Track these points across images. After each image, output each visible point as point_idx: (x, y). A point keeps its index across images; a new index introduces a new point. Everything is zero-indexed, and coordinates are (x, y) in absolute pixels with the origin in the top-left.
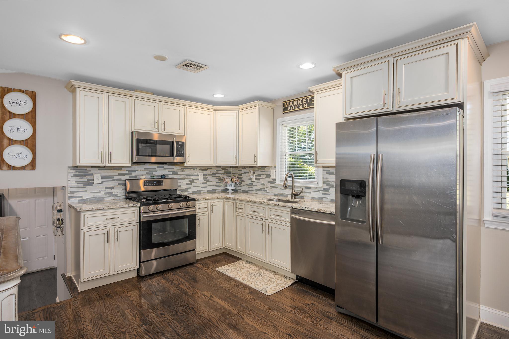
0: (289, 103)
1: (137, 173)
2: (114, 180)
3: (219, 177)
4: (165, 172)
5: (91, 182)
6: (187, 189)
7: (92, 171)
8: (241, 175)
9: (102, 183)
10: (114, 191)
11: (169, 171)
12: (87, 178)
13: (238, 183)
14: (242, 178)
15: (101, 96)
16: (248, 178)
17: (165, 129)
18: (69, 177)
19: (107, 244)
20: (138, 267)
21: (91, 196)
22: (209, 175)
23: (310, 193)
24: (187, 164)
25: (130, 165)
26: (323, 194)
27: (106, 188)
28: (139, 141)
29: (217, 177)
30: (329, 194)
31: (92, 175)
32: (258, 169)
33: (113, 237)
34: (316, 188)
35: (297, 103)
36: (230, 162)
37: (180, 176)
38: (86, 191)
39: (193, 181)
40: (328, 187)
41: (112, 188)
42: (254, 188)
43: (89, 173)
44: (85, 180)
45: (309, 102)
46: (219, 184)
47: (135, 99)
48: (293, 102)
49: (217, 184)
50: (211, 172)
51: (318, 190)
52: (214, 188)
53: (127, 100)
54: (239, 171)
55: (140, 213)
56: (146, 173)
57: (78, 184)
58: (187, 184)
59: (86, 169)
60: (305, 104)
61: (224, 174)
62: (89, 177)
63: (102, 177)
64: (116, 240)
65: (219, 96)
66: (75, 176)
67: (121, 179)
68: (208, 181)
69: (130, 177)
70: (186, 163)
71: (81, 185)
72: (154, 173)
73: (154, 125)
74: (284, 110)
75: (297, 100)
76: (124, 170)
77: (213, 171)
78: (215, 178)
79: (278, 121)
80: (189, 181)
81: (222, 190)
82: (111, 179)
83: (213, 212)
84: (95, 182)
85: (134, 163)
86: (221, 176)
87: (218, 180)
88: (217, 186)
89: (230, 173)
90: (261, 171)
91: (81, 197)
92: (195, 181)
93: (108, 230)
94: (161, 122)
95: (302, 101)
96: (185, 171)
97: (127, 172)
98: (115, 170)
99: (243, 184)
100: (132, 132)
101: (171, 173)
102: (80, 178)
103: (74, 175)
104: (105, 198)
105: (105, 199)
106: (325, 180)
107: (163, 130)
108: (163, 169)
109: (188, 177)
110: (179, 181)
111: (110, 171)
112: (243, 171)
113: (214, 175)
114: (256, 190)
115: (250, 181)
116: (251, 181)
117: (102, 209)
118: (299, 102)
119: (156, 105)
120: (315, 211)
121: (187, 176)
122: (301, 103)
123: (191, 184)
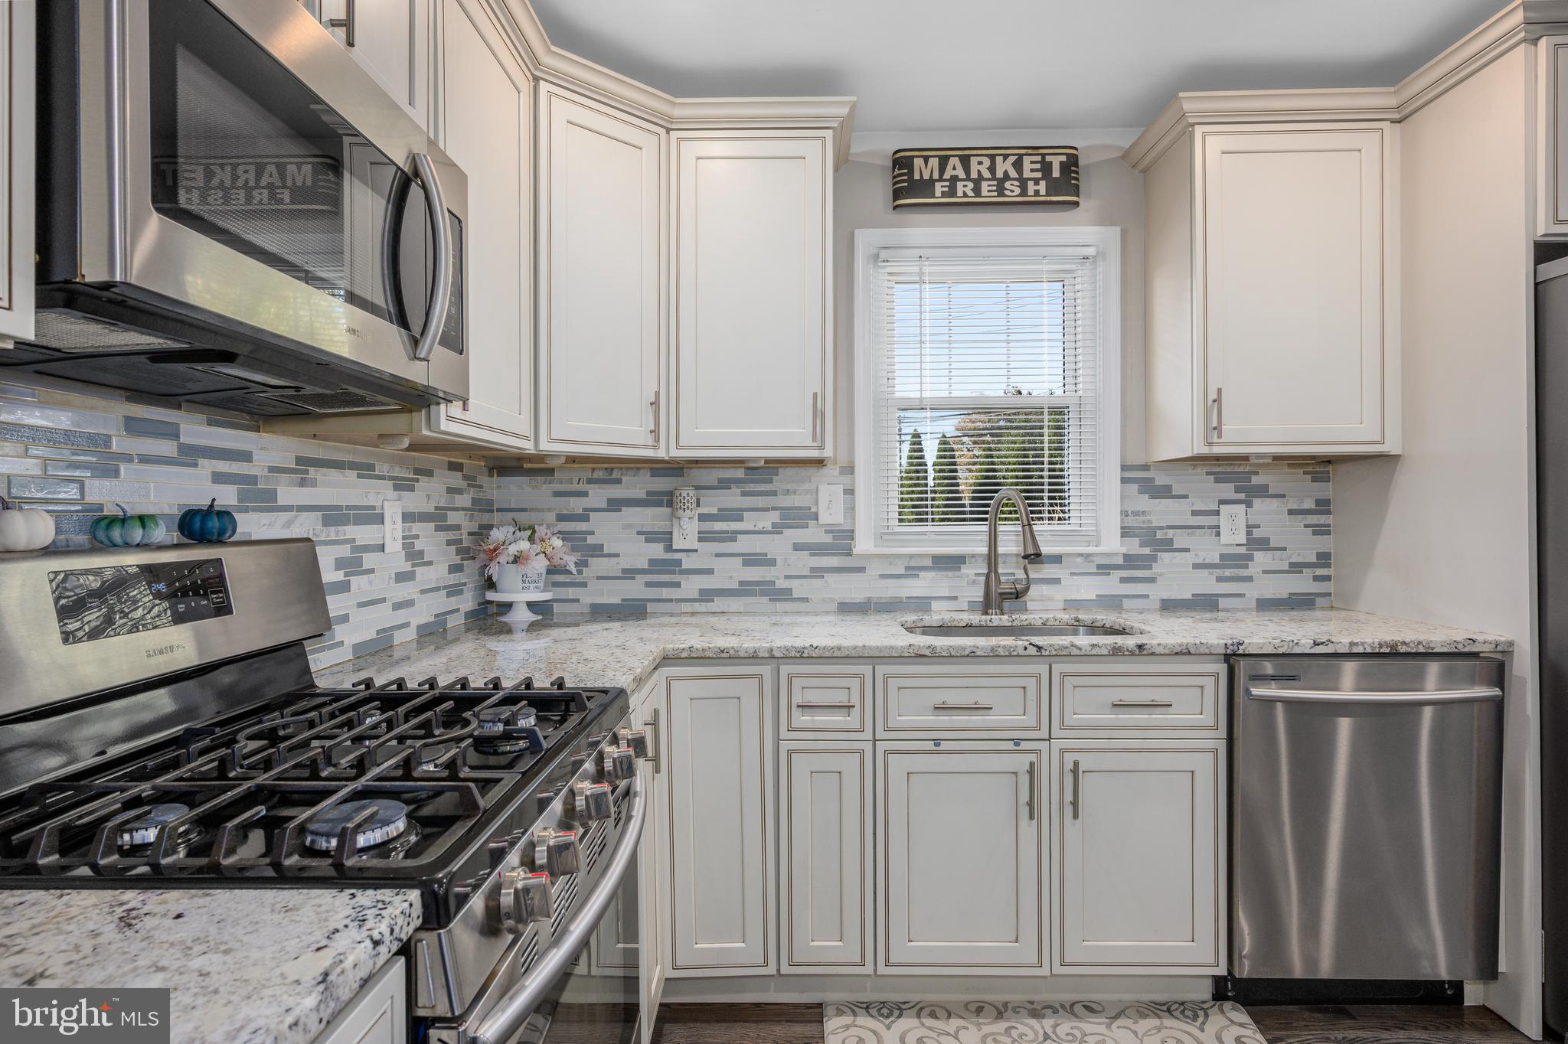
0: (944, 161)
3: (457, 535)
8: (584, 517)
14: (592, 533)
16: (639, 533)
23: (1057, 581)
26: (1123, 580)
29: (451, 535)
30: (1152, 580)
32: (724, 484)
34: (1087, 556)
35: (992, 169)
39: (356, 563)
40: (1147, 551)
42: (691, 586)
45: (1056, 173)
48: (965, 161)
49: (451, 579)
50: (431, 498)
51: (1099, 567)
52: (442, 602)
54: (557, 494)
60: (1036, 181)
61: (474, 512)
68: (418, 558)
74: (897, 194)
75: (992, 158)
77: (440, 491)
78: (445, 536)
79: (866, 239)
81: (469, 615)
86: (466, 526)
87: (453, 555)
88: (449, 592)
90: (744, 494)
92: (368, 560)
95: (1018, 165)
99: (599, 565)
106: (1131, 521)
112: (598, 495)
113: (442, 519)
114: (707, 595)
115: (657, 550)
116: (669, 548)
118: (1003, 167)
120: (1369, 650)
122: (1013, 174)
123: (344, 588)
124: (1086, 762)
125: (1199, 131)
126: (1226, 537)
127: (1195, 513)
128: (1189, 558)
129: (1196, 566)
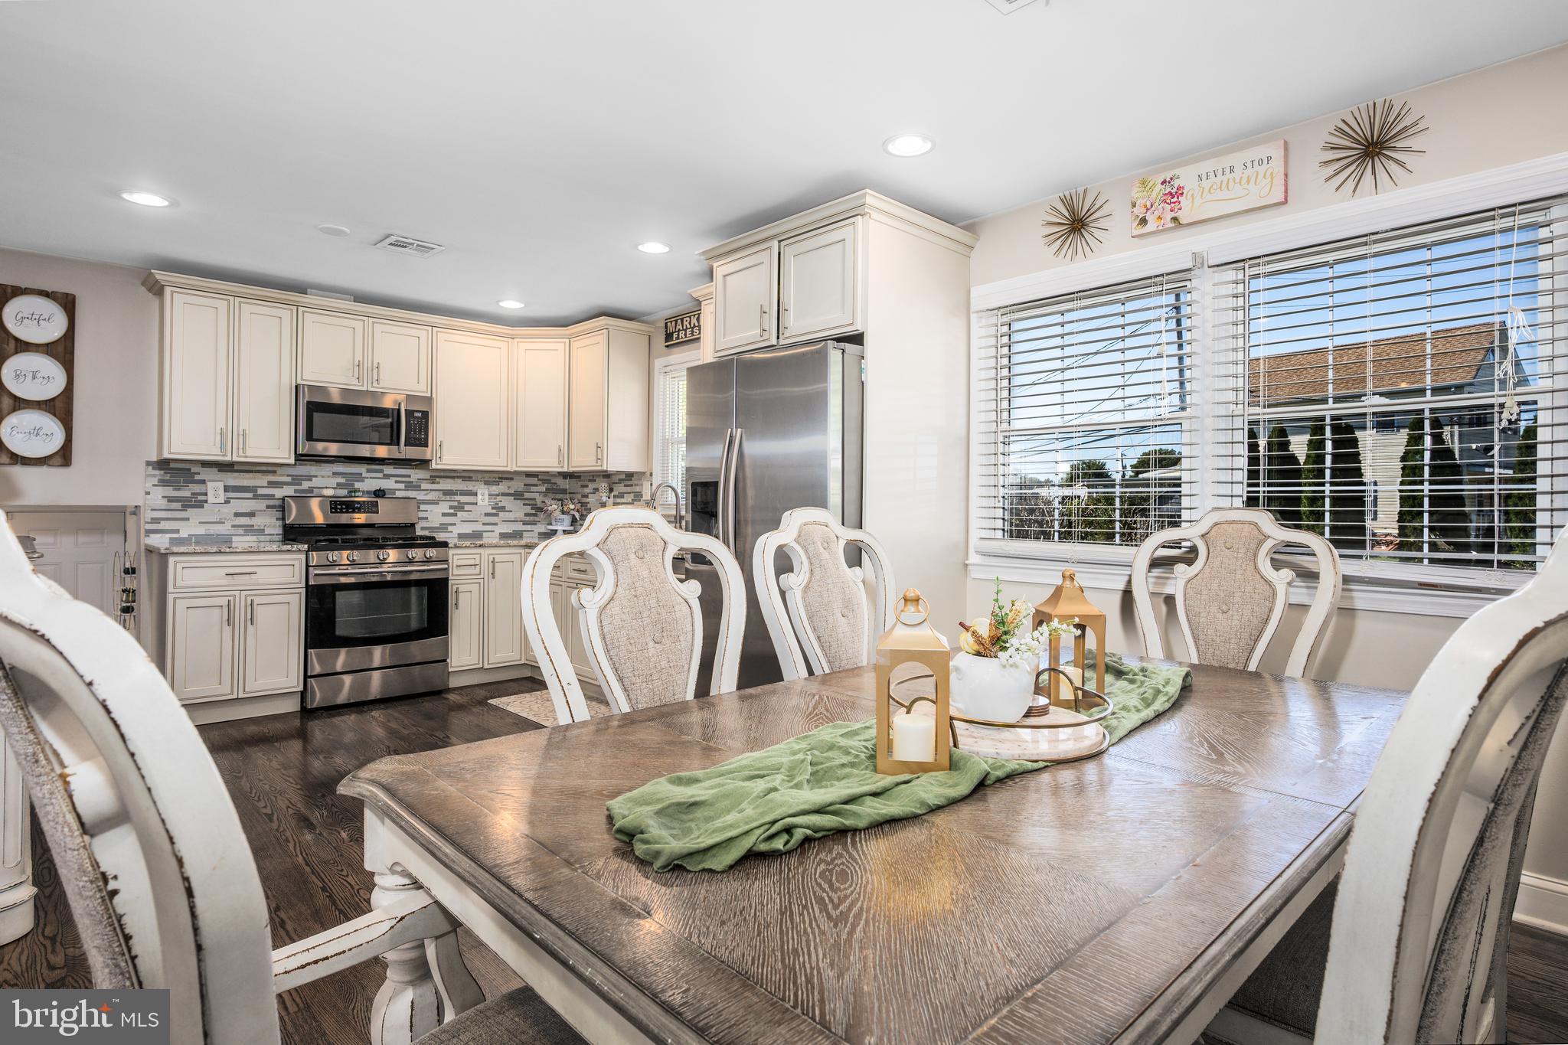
0: (676, 321)
1: (315, 483)
2: (256, 497)
3: (533, 502)
4: (388, 484)
5: (200, 498)
6: (444, 527)
7: (205, 474)
8: (587, 496)
9: (227, 502)
10: (257, 521)
11: (396, 482)
12: (189, 490)
13: (577, 516)
15: (222, 305)
17: (381, 382)
18: (149, 485)
19: (227, 630)
20: (301, 688)
21: (201, 530)
22: (503, 494)
24: (436, 464)
25: (292, 461)
27: (237, 515)
28: (314, 408)
29: (527, 502)
31: (203, 482)
32: (621, 481)
33: (240, 615)
35: (690, 323)
36: (548, 462)
37: (426, 494)
38: (188, 519)
39: (460, 507)
41: (251, 514)
43: (197, 477)
44: (185, 493)
46: (532, 518)
47: (304, 312)
48: (682, 320)
49: (527, 519)
50: (509, 487)
52: (520, 527)
53: (285, 314)
55: (307, 566)
56: (338, 484)
57: (169, 501)
58: (444, 515)
59: (190, 470)
61: (545, 494)
62: (197, 488)
63: (226, 489)
64: (249, 622)
65: (511, 305)
66: (163, 483)
67: (274, 495)
68: (503, 509)
69: (296, 491)
70: (434, 462)
71: (178, 505)
72: (357, 485)
73: (351, 371)
74: (666, 341)
75: (690, 317)
76: (283, 475)
77: (517, 485)
78: (523, 502)
79: (658, 363)
80: (451, 507)
81: (539, 534)
82: (250, 495)
83: (494, 578)
84: (211, 498)
85: (300, 458)
86: (539, 499)
87: (528, 509)
88: (525, 523)
89: (564, 491)
90: (625, 486)
91: (177, 531)
92: (467, 507)
93: (231, 598)
94: (370, 365)
95: (698, 319)
96: (439, 483)
97: (289, 479)
98: (260, 475)
100: (296, 387)
101: (402, 486)
102: (174, 490)
103: (160, 481)
104: (234, 537)
105: (234, 539)
107: (375, 384)
108: (381, 475)
109: (448, 498)
110: (422, 507)
111: (246, 475)
112: (591, 484)
113: (518, 495)
117: (216, 552)
119: (358, 325)
121: (444, 494)
122: (697, 324)
123: (456, 515)
125: (703, 304)
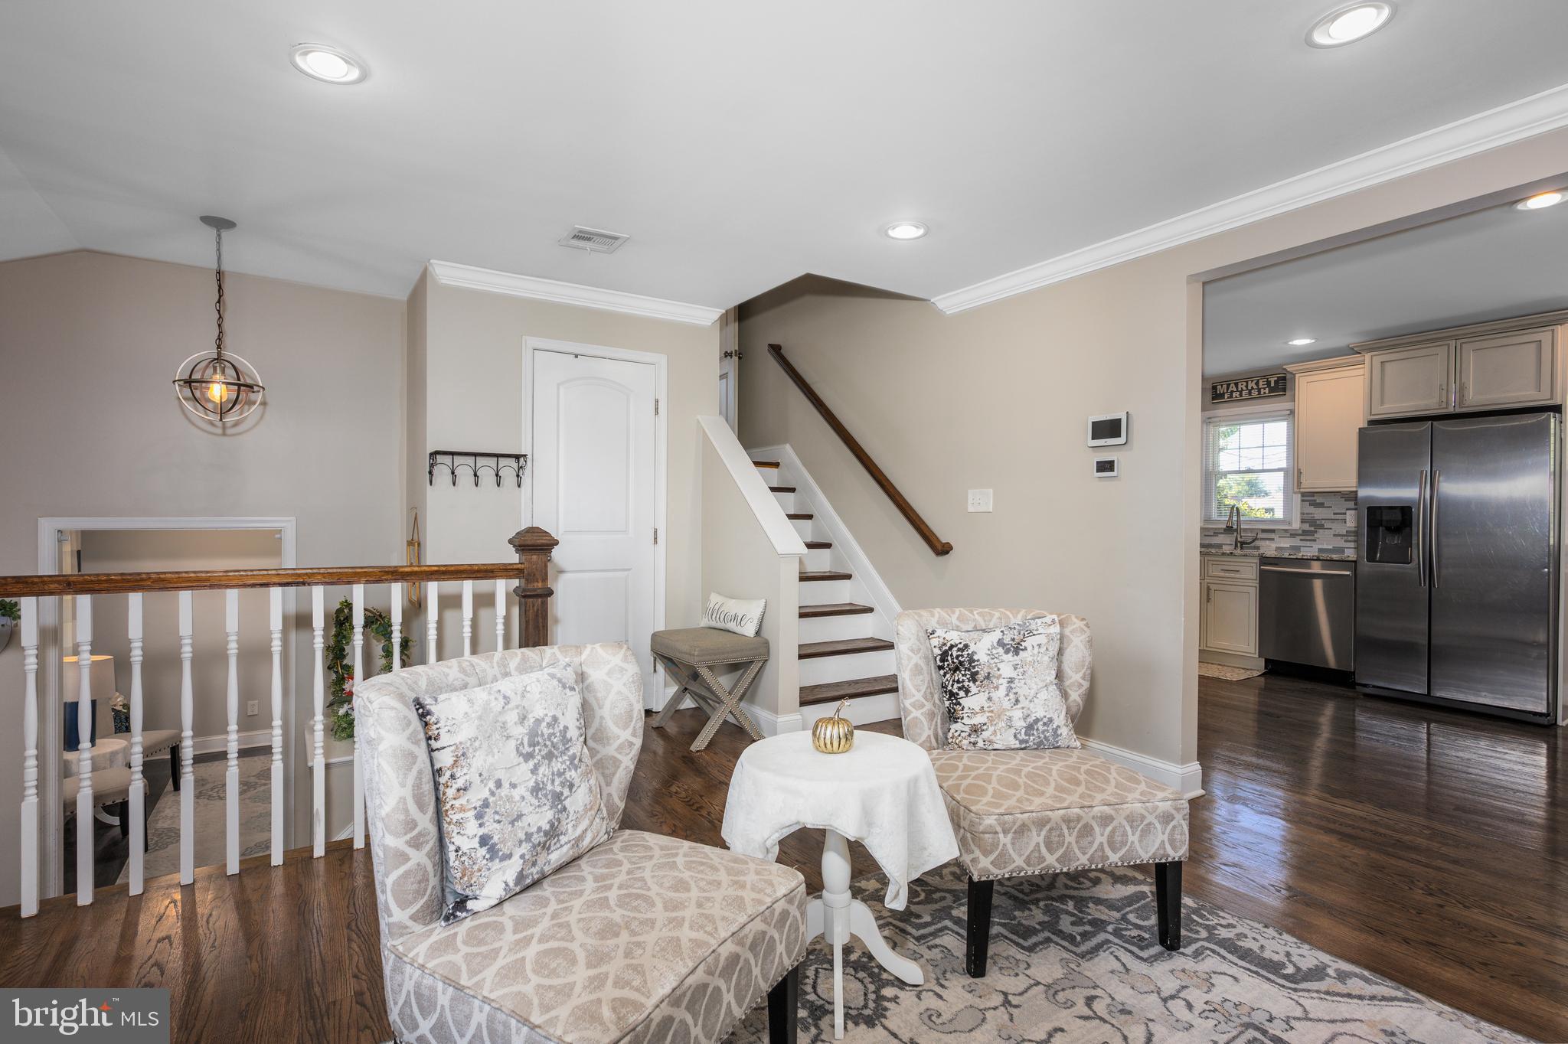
0: (1228, 385)
23: (1273, 539)
26: (1301, 540)
30: (1315, 540)
34: (1286, 531)
35: (1247, 386)
40: (1313, 529)
45: (1272, 385)
48: (1236, 385)
51: (1291, 534)
60: (1265, 389)
74: (1213, 399)
75: (1247, 382)
95: (1257, 384)
106: (1306, 517)
118: (1251, 385)
122: (1255, 387)
124: (1211, 586)
125: (1297, 376)
126: (1348, 524)
127: (1334, 514)
128: (1332, 532)
129: (1334, 535)
